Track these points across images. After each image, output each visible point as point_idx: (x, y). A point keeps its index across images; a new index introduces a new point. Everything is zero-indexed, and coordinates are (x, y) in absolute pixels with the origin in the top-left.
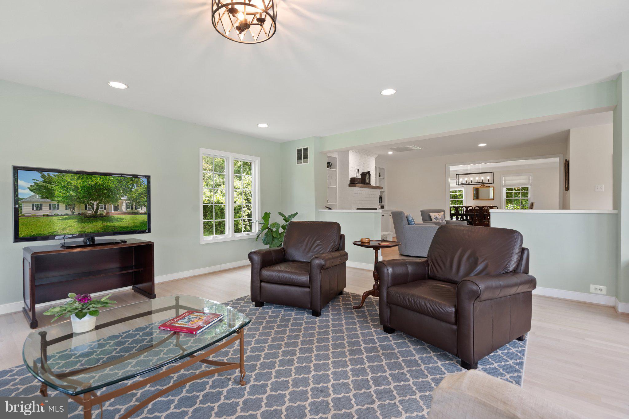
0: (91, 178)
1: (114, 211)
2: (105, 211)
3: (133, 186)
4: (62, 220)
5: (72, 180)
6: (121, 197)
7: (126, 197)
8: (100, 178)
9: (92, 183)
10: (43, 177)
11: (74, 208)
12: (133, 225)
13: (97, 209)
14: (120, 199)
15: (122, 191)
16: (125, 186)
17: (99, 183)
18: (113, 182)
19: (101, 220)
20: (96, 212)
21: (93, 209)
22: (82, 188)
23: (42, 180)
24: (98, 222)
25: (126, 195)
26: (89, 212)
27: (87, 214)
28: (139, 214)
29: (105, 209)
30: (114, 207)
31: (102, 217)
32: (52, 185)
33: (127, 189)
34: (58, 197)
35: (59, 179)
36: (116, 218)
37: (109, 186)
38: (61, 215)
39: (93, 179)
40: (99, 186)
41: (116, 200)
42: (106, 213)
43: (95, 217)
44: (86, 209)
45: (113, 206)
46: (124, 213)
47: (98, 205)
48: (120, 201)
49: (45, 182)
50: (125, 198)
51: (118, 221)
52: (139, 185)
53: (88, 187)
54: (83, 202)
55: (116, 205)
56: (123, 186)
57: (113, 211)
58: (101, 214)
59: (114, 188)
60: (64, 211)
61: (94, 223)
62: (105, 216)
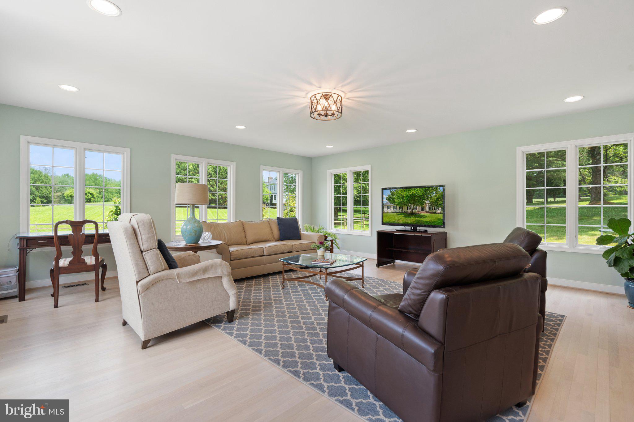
0: (410, 191)
2: (417, 211)
3: (433, 193)
4: (397, 215)
5: (402, 192)
6: (425, 201)
8: (415, 190)
9: (411, 194)
10: (391, 192)
11: (402, 209)
12: (433, 221)
13: (413, 209)
14: (425, 203)
15: (426, 197)
16: (428, 194)
17: (414, 193)
18: (421, 192)
19: (415, 216)
20: (412, 211)
21: (411, 210)
22: (406, 197)
23: (390, 194)
24: (413, 217)
25: (429, 200)
26: (409, 211)
28: (437, 213)
29: (417, 209)
30: (422, 208)
31: (415, 214)
32: (394, 196)
33: (429, 196)
34: (396, 202)
35: (396, 193)
36: (423, 215)
37: (419, 194)
38: (397, 212)
39: (411, 191)
40: (414, 195)
41: (423, 203)
43: (412, 214)
44: (408, 209)
45: (421, 208)
46: (428, 212)
47: (413, 207)
49: (391, 195)
50: (428, 202)
51: (424, 217)
52: (437, 192)
53: (409, 196)
54: (407, 205)
57: (421, 211)
58: (415, 212)
59: (422, 195)
60: (398, 210)
61: (411, 218)
62: (417, 214)
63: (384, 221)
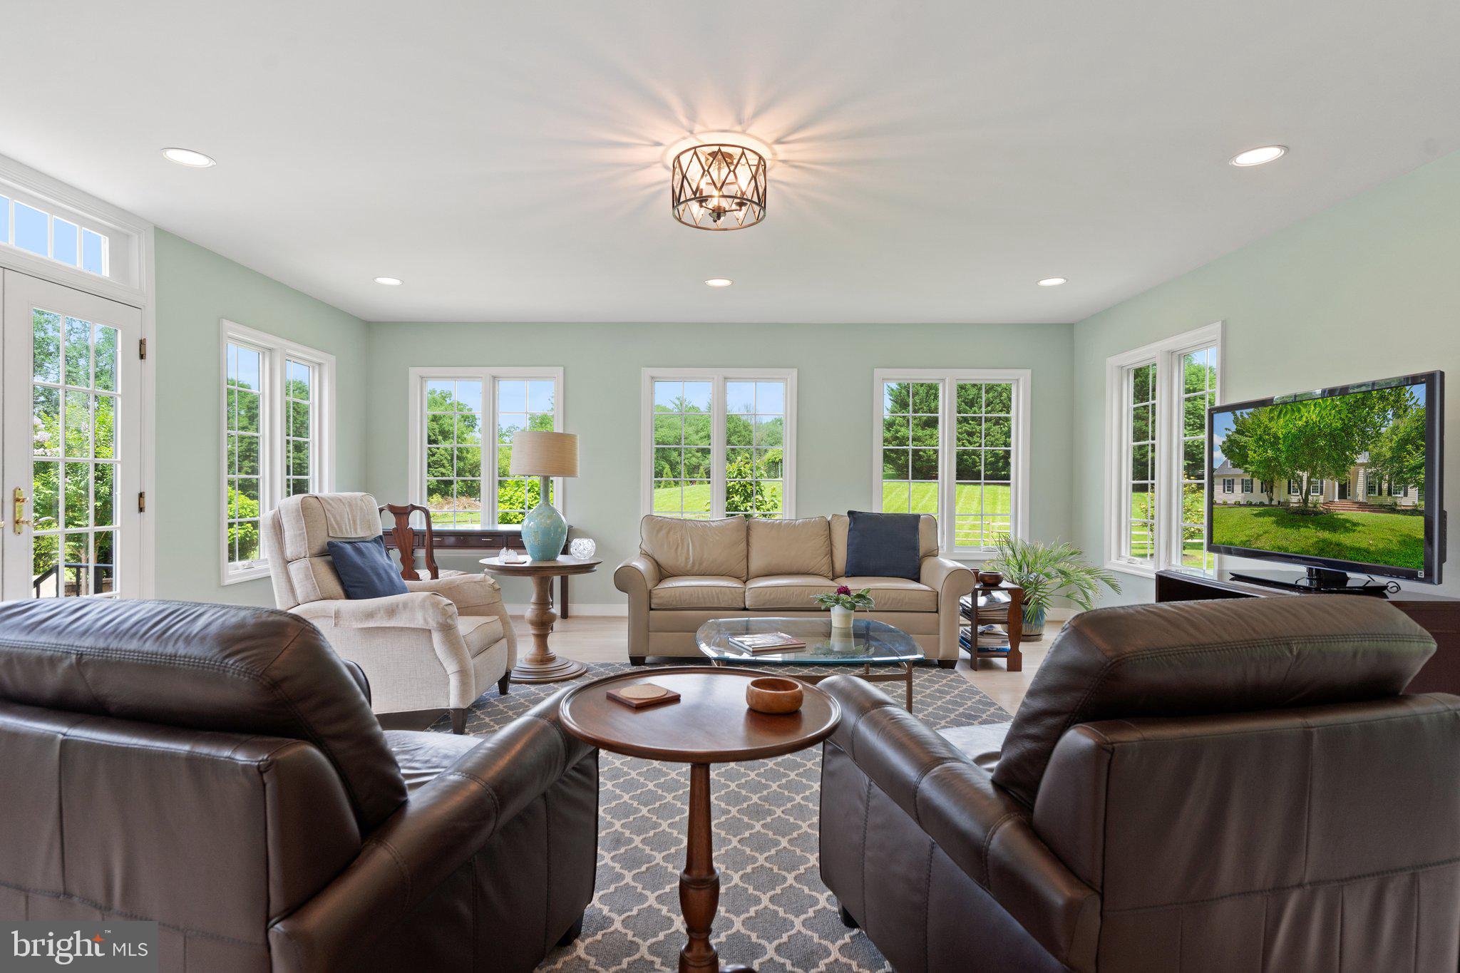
0: (1299, 411)
1: (1339, 498)
2: (1321, 499)
3: (1385, 418)
4: (1256, 515)
5: (1271, 419)
6: (1355, 456)
7: (1367, 453)
8: (1315, 405)
9: (1300, 423)
10: (1236, 421)
11: (1272, 492)
12: (1384, 547)
13: (1308, 493)
14: (1353, 463)
15: (1359, 435)
16: (1366, 420)
17: (1312, 420)
18: (1340, 412)
19: (1313, 522)
20: (1306, 501)
21: (1301, 494)
22: (1285, 437)
23: (1234, 428)
24: (1309, 527)
25: (1366, 450)
26: (1295, 499)
27: (1291, 505)
28: (1399, 512)
29: (1321, 493)
30: (1340, 486)
31: (1316, 514)
32: (1246, 436)
33: (1370, 431)
34: (1252, 463)
35: (1254, 422)
36: (1343, 520)
37: (1331, 424)
38: (1255, 505)
39: (1303, 410)
40: (1312, 429)
41: (1344, 466)
42: (1323, 504)
43: (1303, 515)
44: (1289, 493)
45: (1337, 484)
46: (1363, 506)
47: (1309, 482)
48: (1352, 467)
49: (1238, 432)
50: (1363, 458)
51: (1347, 530)
52: (1402, 411)
53: (1294, 436)
54: (1286, 474)
55: (1344, 482)
56: (1361, 421)
57: (1336, 500)
58: (1315, 507)
59: (1342, 430)
60: (1258, 496)
61: (1302, 529)
62: (1321, 513)
63: (1217, 538)
